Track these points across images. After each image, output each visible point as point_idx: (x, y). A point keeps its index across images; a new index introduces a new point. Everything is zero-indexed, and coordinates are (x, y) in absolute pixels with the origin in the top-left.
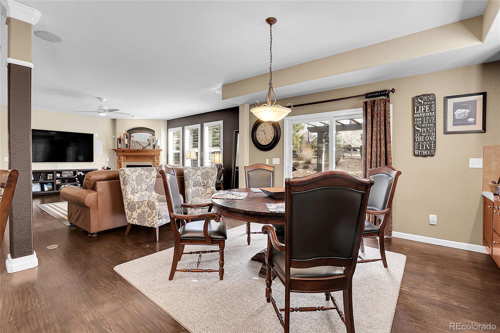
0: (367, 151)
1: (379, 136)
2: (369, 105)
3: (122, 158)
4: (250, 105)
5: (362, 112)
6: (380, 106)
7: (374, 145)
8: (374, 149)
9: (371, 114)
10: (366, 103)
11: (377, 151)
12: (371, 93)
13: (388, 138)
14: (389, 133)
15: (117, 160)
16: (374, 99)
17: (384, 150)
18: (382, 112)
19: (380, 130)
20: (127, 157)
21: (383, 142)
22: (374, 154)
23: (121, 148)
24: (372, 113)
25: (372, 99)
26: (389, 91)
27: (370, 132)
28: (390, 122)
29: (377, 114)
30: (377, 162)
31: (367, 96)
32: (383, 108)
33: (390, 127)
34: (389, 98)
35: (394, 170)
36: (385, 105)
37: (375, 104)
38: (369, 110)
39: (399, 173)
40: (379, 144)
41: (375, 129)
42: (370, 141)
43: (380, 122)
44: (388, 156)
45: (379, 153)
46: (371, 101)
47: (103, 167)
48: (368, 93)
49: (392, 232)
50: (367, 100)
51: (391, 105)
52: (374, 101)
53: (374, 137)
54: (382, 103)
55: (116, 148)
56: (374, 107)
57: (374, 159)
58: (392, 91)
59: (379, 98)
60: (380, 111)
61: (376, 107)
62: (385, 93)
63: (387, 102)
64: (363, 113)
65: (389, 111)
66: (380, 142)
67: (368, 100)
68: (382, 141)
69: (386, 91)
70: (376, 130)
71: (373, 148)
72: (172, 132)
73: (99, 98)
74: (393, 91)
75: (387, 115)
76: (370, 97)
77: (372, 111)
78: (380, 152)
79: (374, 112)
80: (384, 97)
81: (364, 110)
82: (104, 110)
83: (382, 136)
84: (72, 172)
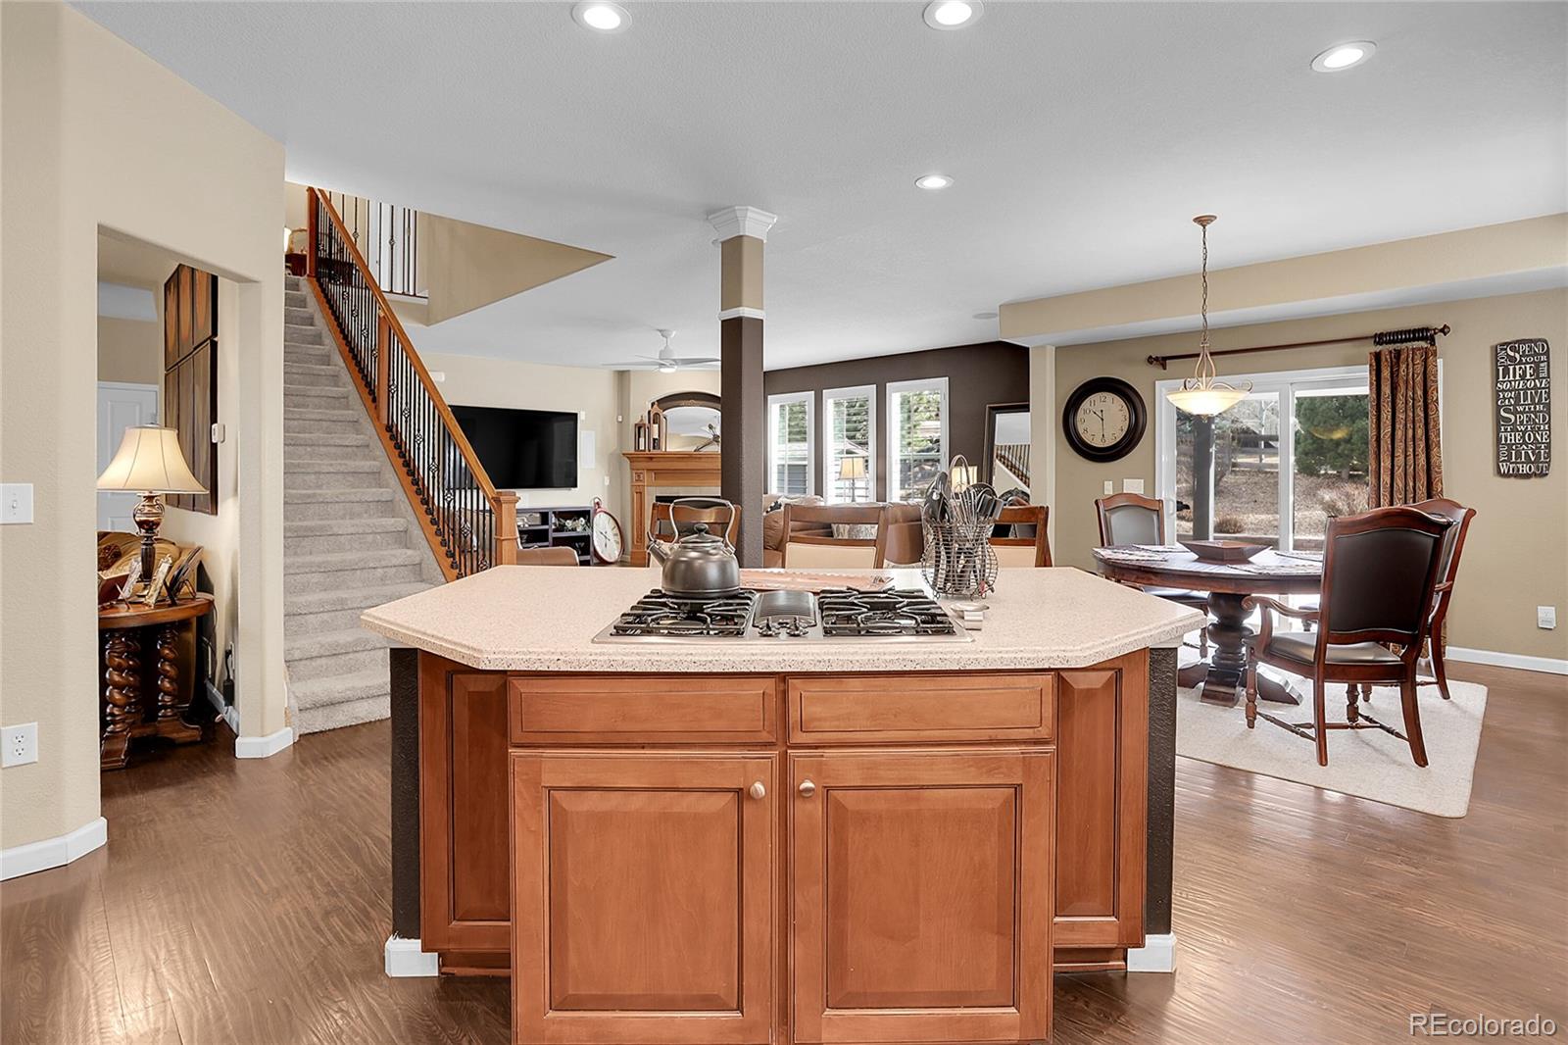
0: (1382, 464)
1: (1410, 432)
2: (1387, 360)
3: (646, 477)
4: (1056, 348)
5: (1368, 373)
6: (1414, 365)
7: (1399, 452)
8: (1400, 460)
9: (1389, 382)
10: (1377, 356)
11: (1406, 465)
12: (1390, 334)
13: (1432, 435)
14: (1437, 423)
15: (632, 482)
16: (1398, 346)
17: (1425, 463)
18: (1419, 379)
19: (1414, 417)
20: (659, 473)
21: (1422, 445)
22: (1399, 472)
23: (644, 450)
24: (1392, 377)
25: (1391, 347)
26: (1434, 330)
27: (1389, 423)
28: (1437, 399)
29: (1407, 381)
30: (1406, 491)
31: (1380, 338)
32: (1419, 369)
33: (1437, 410)
34: (1434, 345)
35: (1461, 507)
36: (1425, 361)
37: (1401, 360)
38: (1386, 373)
39: (1471, 513)
40: (1411, 450)
41: (1401, 416)
42: (1389, 442)
43: (1413, 399)
44: (1433, 476)
45: (1410, 470)
46: (1391, 352)
47: (597, 500)
48: (1382, 334)
49: (1447, 647)
50: (1379, 348)
51: (1440, 362)
52: (1398, 353)
53: (1399, 434)
54: (1419, 356)
55: (632, 451)
56: (1399, 366)
57: (1399, 483)
58: (1442, 331)
59: (1410, 345)
60: (1413, 375)
61: (1403, 367)
62: (1425, 334)
63: (1428, 356)
64: (1371, 379)
65: (1435, 376)
66: (1414, 444)
67: (1385, 348)
68: (1418, 442)
69: (1427, 330)
70: (1404, 417)
71: (1396, 459)
72: (778, 405)
73: (660, 331)
74: (1444, 330)
75: (1429, 383)
76: (1387, 343)
77: (1394, 375)
78: (1414, 468)
79: (1397, 376)
80: (1423, 344)
81: (1374, 373)
82: (674, 360)
83: (1420, 432)
84: (538, 515)
